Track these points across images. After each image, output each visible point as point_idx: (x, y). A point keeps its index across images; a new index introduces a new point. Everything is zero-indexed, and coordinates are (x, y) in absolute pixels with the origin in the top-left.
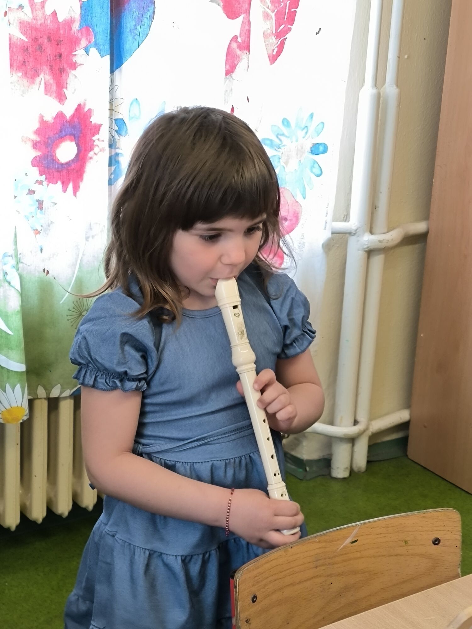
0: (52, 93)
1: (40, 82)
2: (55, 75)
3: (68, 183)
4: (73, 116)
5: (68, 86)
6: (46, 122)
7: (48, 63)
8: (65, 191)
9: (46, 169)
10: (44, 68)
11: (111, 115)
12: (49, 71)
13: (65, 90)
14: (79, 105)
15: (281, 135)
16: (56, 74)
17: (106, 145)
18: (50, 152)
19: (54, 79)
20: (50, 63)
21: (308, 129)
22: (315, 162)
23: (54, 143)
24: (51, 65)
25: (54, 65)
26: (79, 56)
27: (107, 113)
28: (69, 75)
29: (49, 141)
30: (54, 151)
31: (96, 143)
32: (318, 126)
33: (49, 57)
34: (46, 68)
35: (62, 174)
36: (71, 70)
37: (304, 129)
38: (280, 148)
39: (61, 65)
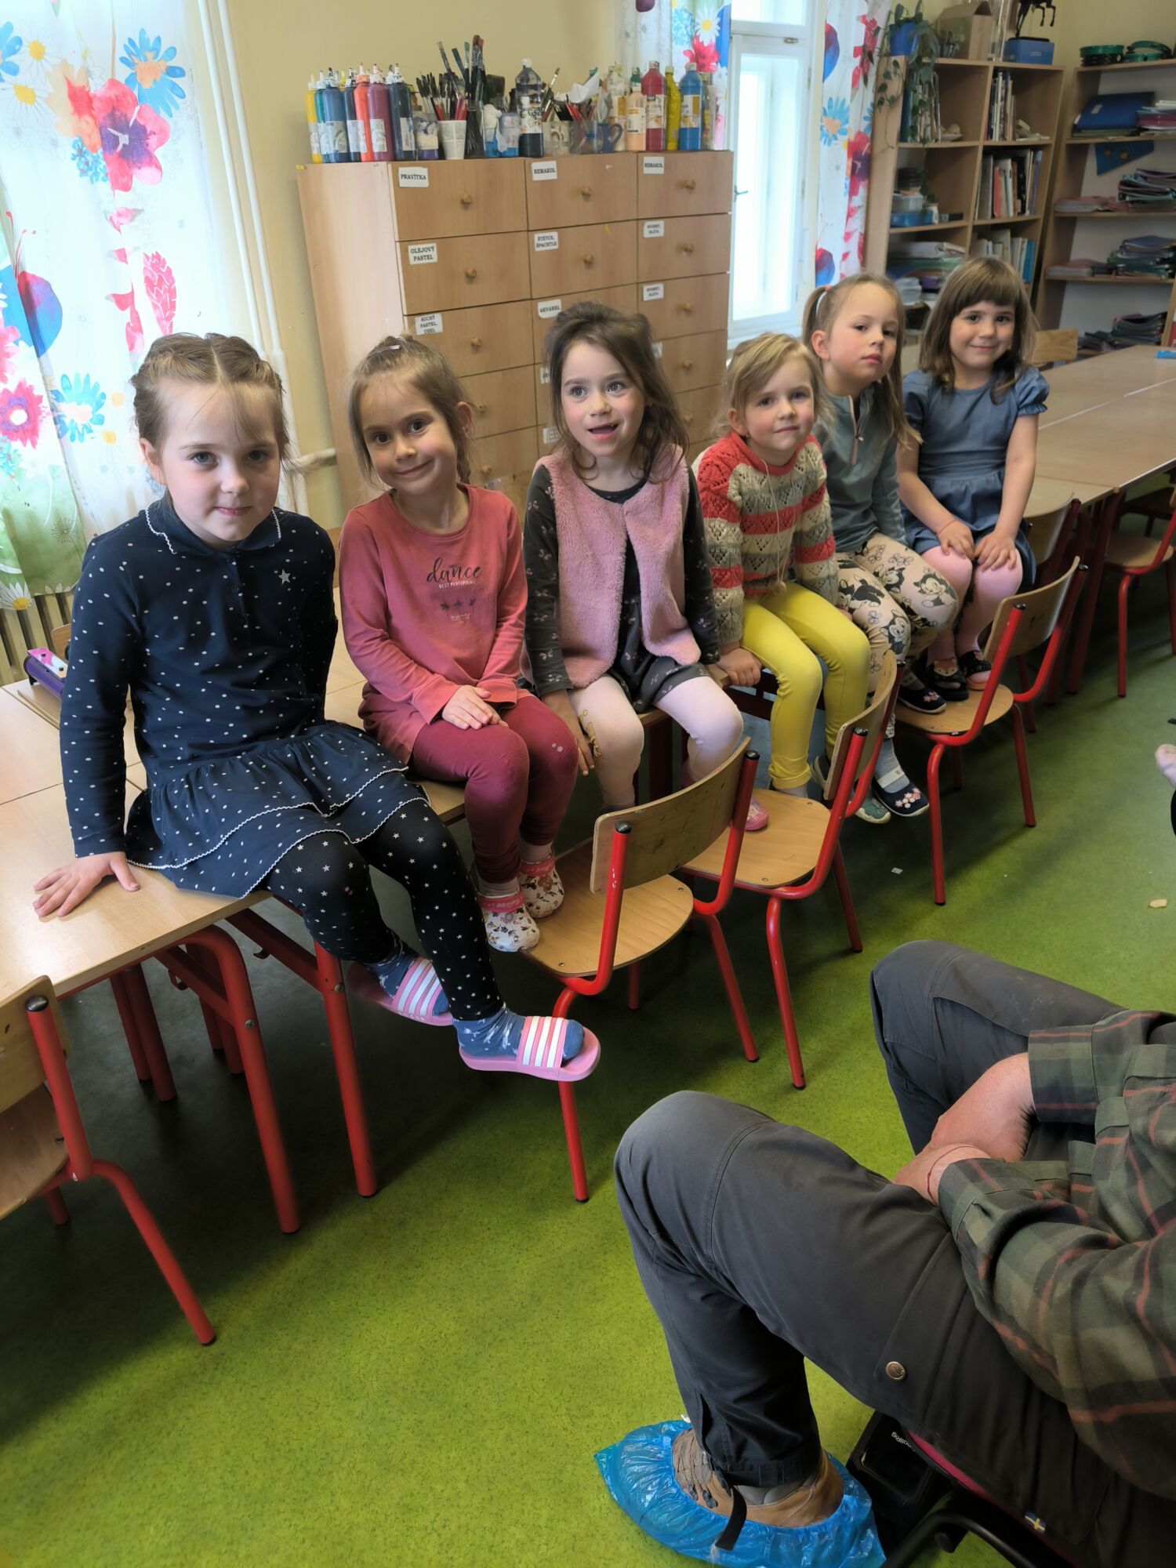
3: (26, 440)
4: (17, 391)
5: (7, 371)
8: (25, 445)
9: (6, 431)
11: (46, 388)
14: (20, 383)
17: (49, 410)
18: (4, 417)
23: (5, 411)
26: (10, 348)
27: (43, 387)
30: (9, 418)
31: (42, 409)
35: (20, 434)
36: (7, 358)
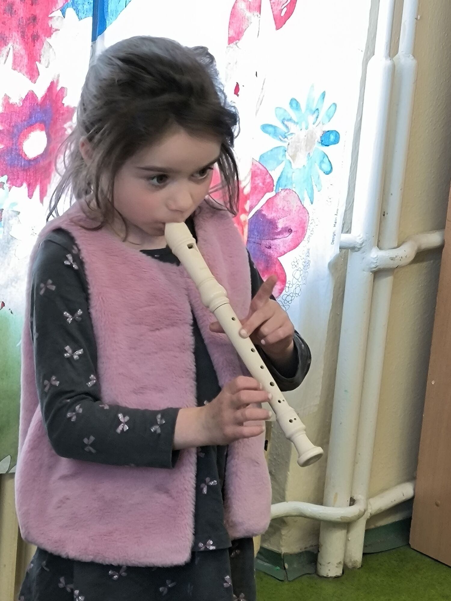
0: (23, 67)
1: (7, 53)
2: (27, 44)
3: (34, 186)
4: (45, 97)
5: (42, 59)
6: (12, 105)
7: (20, 28)
8: (30, 196)
9: (9, 167)
10: (14, 36)
12: (20, 38)
13: (37, 63)
14: (52, 83)
15: (288, 120)
16: (29, 42)
18: (15, 145)
19: (26, 49)
20: (21, 28)
21: (319, 113)
22: (325, 155)
23: (21, 132)
24: (23, 31)
25: (26, 31)
26: (55, 18)
28: (43, 44)
29: (15, 130)
30: (21, 144)
32: (329, 108)
33: (20, 21)
34: (16, 35)
35: (28, 174)
36: (46, 38)
37: (315, 112)
38: (286, 137)
39: (35, 31)
